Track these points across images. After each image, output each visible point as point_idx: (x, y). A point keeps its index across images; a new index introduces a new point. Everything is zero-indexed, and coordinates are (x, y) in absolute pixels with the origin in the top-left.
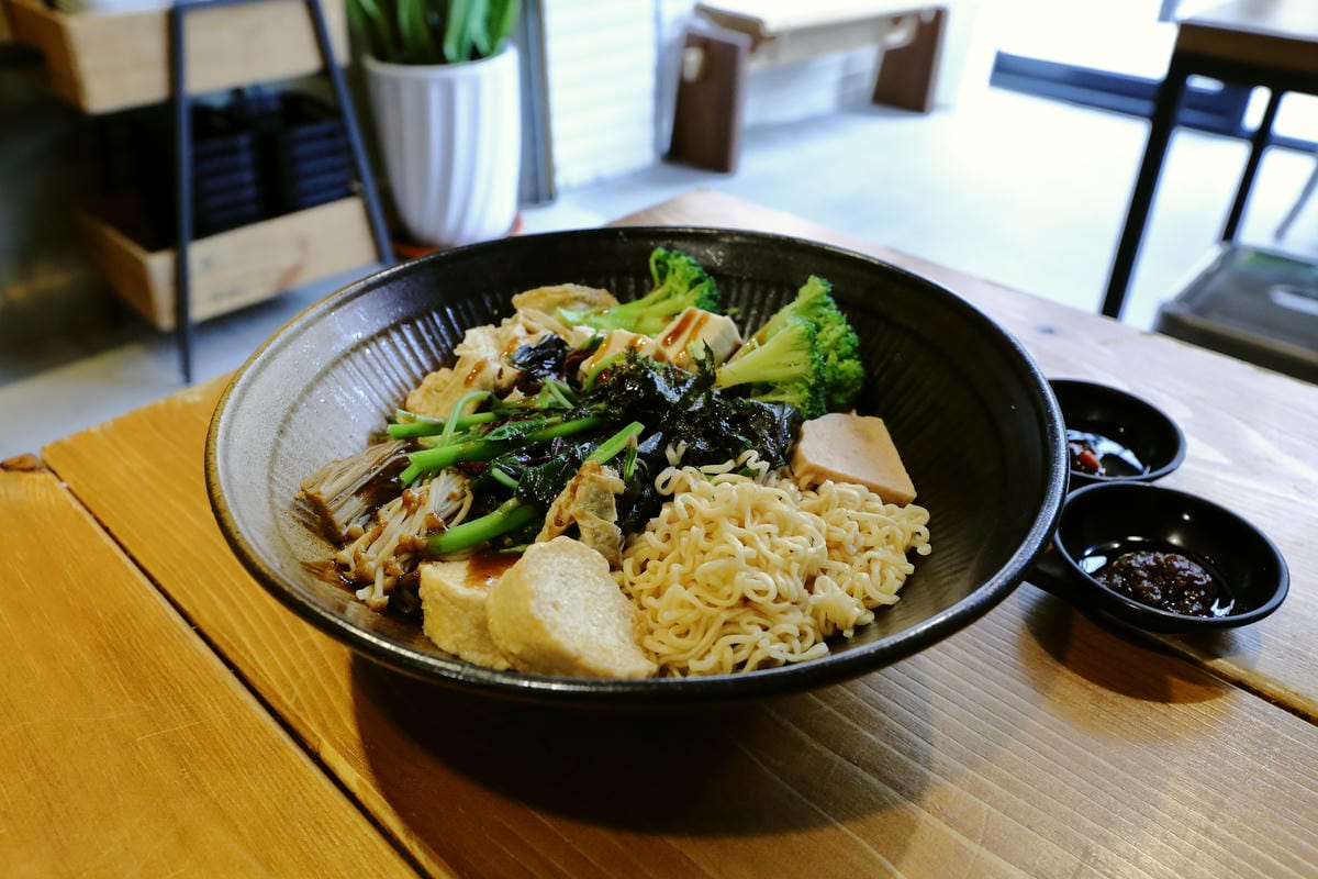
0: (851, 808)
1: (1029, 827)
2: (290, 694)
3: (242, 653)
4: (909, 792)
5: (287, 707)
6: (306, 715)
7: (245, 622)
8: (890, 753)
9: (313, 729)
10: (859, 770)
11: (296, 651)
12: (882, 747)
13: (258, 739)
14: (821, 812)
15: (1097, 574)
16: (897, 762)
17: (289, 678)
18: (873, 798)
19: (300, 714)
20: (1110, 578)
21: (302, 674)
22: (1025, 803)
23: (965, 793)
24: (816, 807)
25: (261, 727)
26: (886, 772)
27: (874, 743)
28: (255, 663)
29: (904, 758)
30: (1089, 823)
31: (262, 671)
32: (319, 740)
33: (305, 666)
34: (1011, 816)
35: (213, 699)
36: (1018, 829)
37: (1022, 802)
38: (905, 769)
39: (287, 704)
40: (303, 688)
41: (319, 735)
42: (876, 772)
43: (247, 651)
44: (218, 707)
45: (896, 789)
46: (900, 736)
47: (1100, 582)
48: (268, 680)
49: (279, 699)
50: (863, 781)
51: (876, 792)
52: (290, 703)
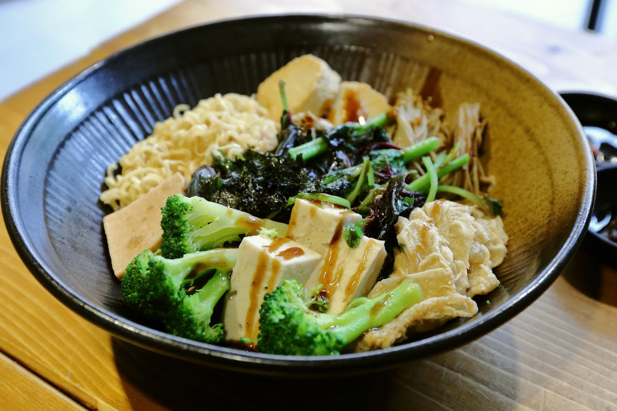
0: (458, 400)
1: (571, 399)
2: (66, 372)
3: (21, 349)
4: (493, 385)
5: (65, 381)
6: (81, 385)
7: (16, 328)
8: (478, 362)
9: (89, 394)
10: (460, 375)
11: (60, 342)
12: (472, 360)
13: (52, 405)
14: (439, 404)
15: (600, 232)
16: (482, 368)
17: (62, 362)
18: (471, 392)
19: (77, 385)
20: (610, 233)
21: (70, 358)
22: (568, 385)
23: (528, 382)
24: (436, 402)
25: (52, 397)
26: (477, 375)
27: (466, 357)
28: (34, 355)
29: (487, 364)
30: (608, 392)
31: (39, 359)
32: (96, 401)
33: (70, 352)
34: (559, 393)
35: (9, 382)
36: (565, 400)
37: (565, 384)
38: (489, 372)
39: (65, 380)
40: (74, 367)
41: (96, 398)
42: (470, 375)
43: (24, 347)
44: (16, 388)
45: (485, 385)
46: (483, 351)
47: (604, 237)
48: (46, 364)
49: (58, 377)
50: (463, 381)
51: (471, 387)
52: (68, 379)
